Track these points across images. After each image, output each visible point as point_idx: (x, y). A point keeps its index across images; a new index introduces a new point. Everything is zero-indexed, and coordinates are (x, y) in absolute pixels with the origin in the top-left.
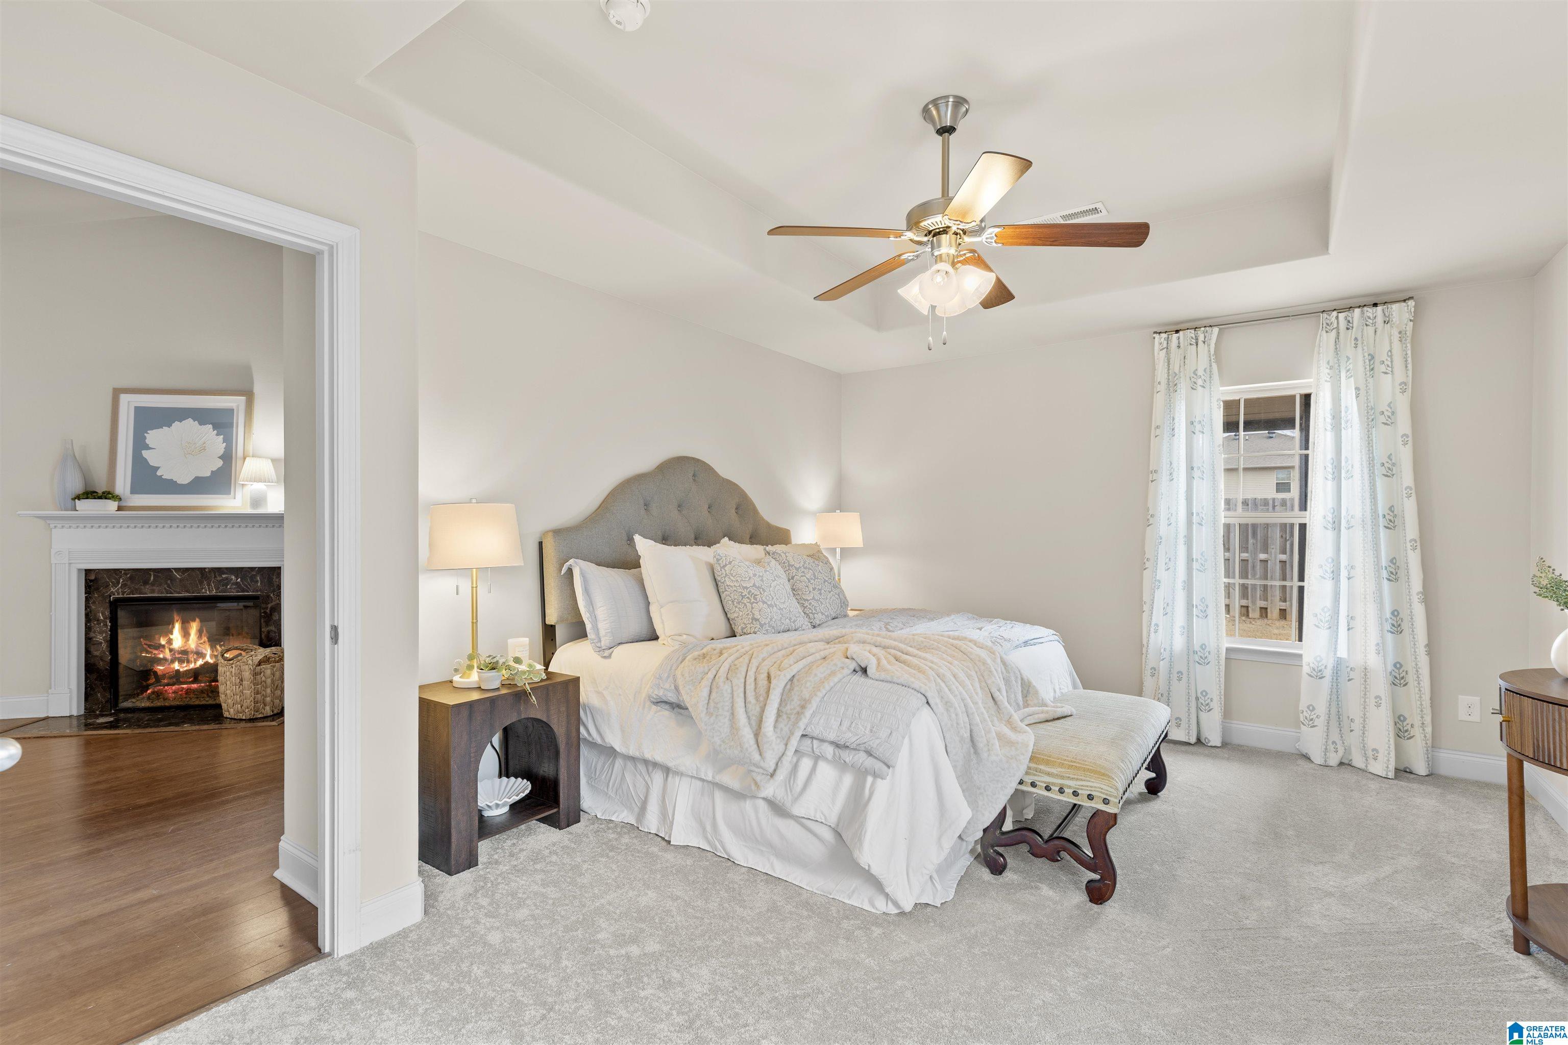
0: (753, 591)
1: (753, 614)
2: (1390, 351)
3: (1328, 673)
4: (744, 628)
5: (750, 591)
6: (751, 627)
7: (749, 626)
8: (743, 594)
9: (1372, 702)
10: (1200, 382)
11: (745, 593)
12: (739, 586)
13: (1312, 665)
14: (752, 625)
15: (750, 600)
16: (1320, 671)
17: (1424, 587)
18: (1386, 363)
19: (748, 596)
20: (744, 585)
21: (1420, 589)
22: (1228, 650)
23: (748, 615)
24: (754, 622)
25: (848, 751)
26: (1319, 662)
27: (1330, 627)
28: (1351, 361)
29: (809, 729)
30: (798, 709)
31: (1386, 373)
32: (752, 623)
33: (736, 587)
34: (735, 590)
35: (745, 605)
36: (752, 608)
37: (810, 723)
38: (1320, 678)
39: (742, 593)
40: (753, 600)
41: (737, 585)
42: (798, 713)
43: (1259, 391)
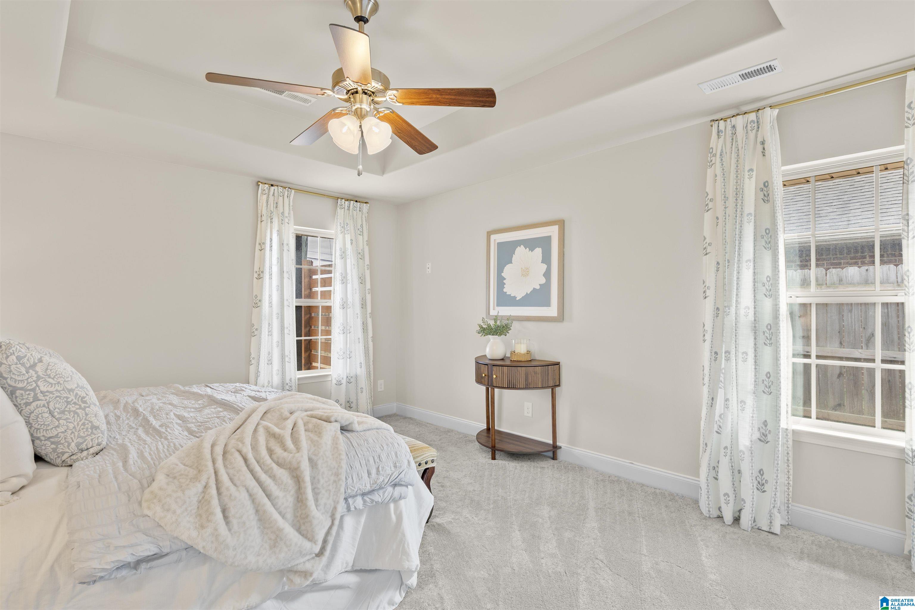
0: (79, 393)
1: (91, 422)
2: (362, 225)
3: (344, 382)
4: (82, 443)
5: (77, 394)
6: (92, 440)
7: (89, 439)
8: (69, 400)
9: (359, 391)
10: (286, 220)
11: (72, 397)
12: (63, 390)
13: (337, 379)
14: (94, 436)
15: (80, 405)
16: (340, 381)
17: (373, 334)
18: (360, 230)
19: (74, 400)
20: (69, 387)
21: (371, 335)
22: (299, 379)
23: (84, 424)
24: (94, 431)
25: (376, 493)
26: (339, 376)
27: (343, 358)
28: (349, 226)
29: (349, 491)
30: (333, 478)
31: (360, 235)
32: (92, 433)
33: (59, 391)
34: (57, 397)
35: (75, 413)
36: (87, 414)
37: (347, 487)
38: (340, 385)
39: (67, 398)
40: (83, 405)
41: (59, 389)
42: (335, 481)
43: (304, 231)
